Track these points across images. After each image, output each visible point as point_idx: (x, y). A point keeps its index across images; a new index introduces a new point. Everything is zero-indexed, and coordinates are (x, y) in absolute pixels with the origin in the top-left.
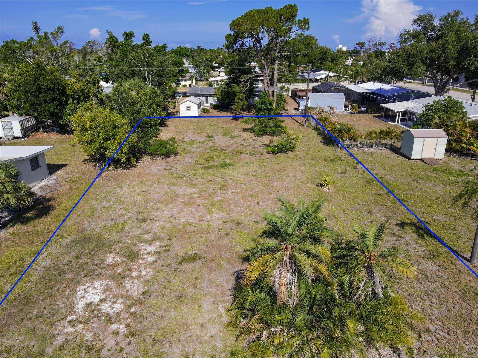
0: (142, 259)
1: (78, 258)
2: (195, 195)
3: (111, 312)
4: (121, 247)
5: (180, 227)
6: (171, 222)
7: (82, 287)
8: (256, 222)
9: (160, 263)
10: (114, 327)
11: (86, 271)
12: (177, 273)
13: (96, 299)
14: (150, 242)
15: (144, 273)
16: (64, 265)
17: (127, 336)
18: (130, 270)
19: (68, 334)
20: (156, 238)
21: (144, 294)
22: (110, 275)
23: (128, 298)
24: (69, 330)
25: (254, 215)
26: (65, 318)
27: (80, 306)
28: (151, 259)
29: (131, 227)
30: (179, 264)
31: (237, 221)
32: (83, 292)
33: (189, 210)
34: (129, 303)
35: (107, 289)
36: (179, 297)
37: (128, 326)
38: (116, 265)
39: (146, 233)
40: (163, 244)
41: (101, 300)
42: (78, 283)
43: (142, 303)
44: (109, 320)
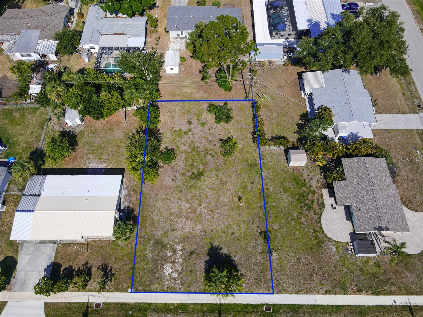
0: (178, 253)
1: (159, 253)
2: (189, 210)
3: (175, 276)
4: (170, 247)
5: (186, 234)
6: (183, 231)
7: (165, 267)
8: (212, 231)
9: (183, 256)
10: (177, 282)
11: (163, 260)
12: (189, 261)
13: (169, 271)
14: (178, 244)
15: (180, 261)
16: (156, 256)
17: (181, 285)
18: (175, 259)
19: (167, 284)
20: (180, 242)
21: (181, 270)
22: (171, 262)
23: (178, 271)
24: (167, 283)
25: (212, 226)
26: (165, 279)
27: (167, 274)
28: (180, 253)
29: (170, 235)
30: (189, 256)
31: (205, 230)
32: (165, 269)
33: (188, 223)
34: (179, 273)
35: (172, 268)
36: (191, 271)
37: (180, 282)
38: (171, 257)
39: (176, 238)
40: (182, 245)
41: (172, 272)
42: (163, 265)
43: (182, 273)
44: (176, 279)
